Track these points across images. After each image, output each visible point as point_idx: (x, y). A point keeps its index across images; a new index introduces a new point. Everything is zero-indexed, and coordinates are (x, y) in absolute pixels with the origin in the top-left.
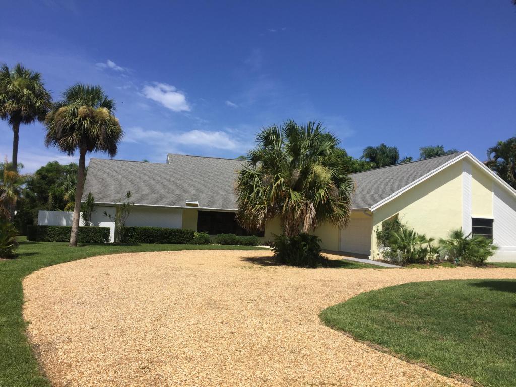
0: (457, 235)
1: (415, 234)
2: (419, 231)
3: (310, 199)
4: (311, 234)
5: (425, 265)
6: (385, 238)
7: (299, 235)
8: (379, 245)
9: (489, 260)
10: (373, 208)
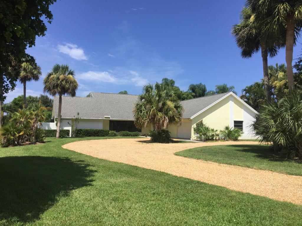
0: (227, 128)
1: (209, 129)
2: (211, 127)
3: (166, 115)
4: (167, 130)
5: (213, 141)
6: (197, 131)
7: (161, 130)
8: (194, 134)
9: (239, 138)
10: (192, 118)
